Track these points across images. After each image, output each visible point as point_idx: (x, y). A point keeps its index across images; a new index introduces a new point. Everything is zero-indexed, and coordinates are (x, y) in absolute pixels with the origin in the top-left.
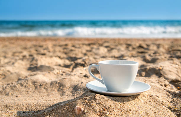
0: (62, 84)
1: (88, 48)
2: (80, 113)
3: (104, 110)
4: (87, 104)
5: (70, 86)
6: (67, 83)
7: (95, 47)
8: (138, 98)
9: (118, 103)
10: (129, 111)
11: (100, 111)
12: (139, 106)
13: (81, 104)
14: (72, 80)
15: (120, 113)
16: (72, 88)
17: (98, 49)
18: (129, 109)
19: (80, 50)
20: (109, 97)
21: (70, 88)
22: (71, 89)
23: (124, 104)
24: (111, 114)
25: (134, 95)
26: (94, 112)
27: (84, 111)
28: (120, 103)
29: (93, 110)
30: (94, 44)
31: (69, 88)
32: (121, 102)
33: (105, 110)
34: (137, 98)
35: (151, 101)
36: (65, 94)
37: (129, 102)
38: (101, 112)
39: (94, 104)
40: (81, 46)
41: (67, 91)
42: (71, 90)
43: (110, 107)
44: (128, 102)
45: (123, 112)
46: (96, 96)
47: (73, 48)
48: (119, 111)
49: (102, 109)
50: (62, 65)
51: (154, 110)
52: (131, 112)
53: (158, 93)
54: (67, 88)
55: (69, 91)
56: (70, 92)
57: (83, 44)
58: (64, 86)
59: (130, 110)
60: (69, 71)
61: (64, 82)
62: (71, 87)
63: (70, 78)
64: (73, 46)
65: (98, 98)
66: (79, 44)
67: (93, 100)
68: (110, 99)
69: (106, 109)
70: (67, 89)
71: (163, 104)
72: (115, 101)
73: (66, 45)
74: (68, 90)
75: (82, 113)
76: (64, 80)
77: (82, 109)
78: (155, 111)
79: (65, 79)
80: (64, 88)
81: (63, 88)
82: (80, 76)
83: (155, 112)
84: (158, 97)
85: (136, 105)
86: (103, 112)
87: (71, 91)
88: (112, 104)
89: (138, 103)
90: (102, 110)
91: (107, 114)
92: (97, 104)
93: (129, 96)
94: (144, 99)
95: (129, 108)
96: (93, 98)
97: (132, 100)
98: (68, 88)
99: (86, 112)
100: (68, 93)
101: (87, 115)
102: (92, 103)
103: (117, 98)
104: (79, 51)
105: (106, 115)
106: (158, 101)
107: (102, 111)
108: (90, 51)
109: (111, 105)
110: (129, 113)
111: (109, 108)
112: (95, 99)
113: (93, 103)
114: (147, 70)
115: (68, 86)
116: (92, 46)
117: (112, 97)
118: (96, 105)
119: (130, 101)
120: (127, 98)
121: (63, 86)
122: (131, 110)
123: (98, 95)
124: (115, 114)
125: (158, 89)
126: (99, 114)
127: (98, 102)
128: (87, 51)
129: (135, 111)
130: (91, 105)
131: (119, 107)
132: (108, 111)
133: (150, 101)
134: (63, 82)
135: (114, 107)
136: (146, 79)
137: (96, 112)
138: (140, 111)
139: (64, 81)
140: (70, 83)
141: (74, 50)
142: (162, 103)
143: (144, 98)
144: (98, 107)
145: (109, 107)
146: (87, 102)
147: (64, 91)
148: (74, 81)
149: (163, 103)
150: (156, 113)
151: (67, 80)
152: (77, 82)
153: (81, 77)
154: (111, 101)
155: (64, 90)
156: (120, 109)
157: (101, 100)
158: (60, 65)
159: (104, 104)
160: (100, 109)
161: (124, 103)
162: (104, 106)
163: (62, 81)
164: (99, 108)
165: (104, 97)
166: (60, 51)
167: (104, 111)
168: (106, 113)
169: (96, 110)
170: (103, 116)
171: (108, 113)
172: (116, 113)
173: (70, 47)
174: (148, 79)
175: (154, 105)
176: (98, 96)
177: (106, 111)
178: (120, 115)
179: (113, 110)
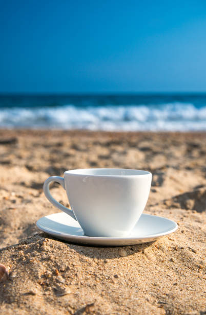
0: (4, 219)
1: (104, 151)
2: (3, 278)
3: (55, 273)
4: (21, 260)
5: (21, 225)
6: (15, 220)
7: (120, 149)
8: (143, 253)
9: (90, 260)
10: (113, 277)
11: (45, 276)
12: (142, 269)
13: (8, 260)
14: (27, 212)
15: (91, 282)
16: (23, 228)
17: (124, 153)
18: (113, 275)
19: (85, 155)
20: (74, 246)
21: (19, 229)
22: (21, 231)
23: (105, 262)
24: (69, 283)
25: (135, 245)
26: (31, 278)
27: (11, 274)
28: (96, 260)
29: (30, 273)
30: (118, 143)
31: (17, 229)
32: (98, 259)
33: (56, 275)
34: (141, 252)
35: (174, 259)
36: (4, 242)
37: (119, 260)
38: (47, 279)
39: (35, 261)
40: (90, 146)
41: (11, 236)
42: (19, 233)
43: (70, 268)
44: (116, 259)
45: (98, 279)
46: (45, 243)
47: (72, 152)
48: (89, 277)
49: (52, 270)
50: (28, 183)
51: (175, 278)
52: (116, 282)
53: (200, 243)
54: (12, 230)
55: (15, 235)
56: (16, 237)
57: (96, 143)
58: (8, 225)
59: (116, 277)
60: (32, 195)
61: (8, 216)
62: (21, 228)
63: (24, 208)
64: (74, 147)
65: (49, 248)
66: (87, 144)
67: (35, 252)
68: (73, 250)
69: (61, 271)
70: (13, 232)
71: (199, 267)
72: (86, 255)
73: (60, 145)
74: (15, 233)
75: (6, 278)
76: (10, 212)
77: (8, 269)
78: (175, 282)
79: (11, 210)
80: (6, 230)
81: (3, 228)
82: (47, 205)
83: (176, 284)
84: (193, 251)
85: (134, 265)
86: (52, 278)
87: (19, 235)
88: (76, 262)
89: (141, 262)
90: (50, 273)
91: (60, 283)
92: (43, 260)
93: (122, 246)
94: (159, 254)
95: (114, 272)
96: (37, 246)
97: (127, 256)
98: (15, 230)
99: (14, 276)
100: (12, 240)
101: (16, 283)
102: (31, 258)
103: (92, 249)
104: (82, 157)
105: (58, 284)
106: (190, 260)
107: (50, 276)
108: (107, 157)
109: (74, 264)
110: (113, 282)
111: (68, 269)
112: (41, 250)
113: (34, 258)
114: (199, 196)
115: (15, 226)
116: (113, 147)
117: (79, 247)
118: (41, 263)
119: (122, 256)
120: (117, 249)
121: (4, 224)
122: (119, 276)
123: (51, 241)
124: (77, 284)
125: (201, 235)
126: (42, 281)
127: (45, 256)
128: (101, 157)
129: (127, 280)
130: (28, 263)
131: (91, 269)
132: (63, 277)
133: (171, 260)
134: (6, 216)
135: (79, 267)
136: (186, 214)
137: (37, 277)
138: (139, 279)
139: (8, 214)
140: (20, 220)
141: (73, 156)
142: (198, 264)
143: (159, 252)
144: (42, 267)
145: (68, 267)
146: (23, 255)
147: (5, 236)
148: (32, 214)
149: (202, 266)
150: (177, 287)
151: (16, 211)
152: (36, 216)
153: (48, 207)
154: (75, 256)
155: (4, 233)
156: (92, 273)
157: (53, 252)
158: (23, 184)
159: (57, 260)
160: (46, 272)
161: (107, 260)
162: (57, 265)
163: (6, 213)
164: (45, 268)
165: (62, 245)
166: (42, 157)
167: (55, 277)
168: (58, 281)
169: (36, 273)
170: (51, 286)
171: (63, 280)
172: (82, 282)
173: (66, 149)
174: (191, 214)
175: (179, 269)
176: (49, 243)
177: (60, 277)
178: (90, 286)
179: (76, 275)
